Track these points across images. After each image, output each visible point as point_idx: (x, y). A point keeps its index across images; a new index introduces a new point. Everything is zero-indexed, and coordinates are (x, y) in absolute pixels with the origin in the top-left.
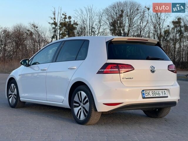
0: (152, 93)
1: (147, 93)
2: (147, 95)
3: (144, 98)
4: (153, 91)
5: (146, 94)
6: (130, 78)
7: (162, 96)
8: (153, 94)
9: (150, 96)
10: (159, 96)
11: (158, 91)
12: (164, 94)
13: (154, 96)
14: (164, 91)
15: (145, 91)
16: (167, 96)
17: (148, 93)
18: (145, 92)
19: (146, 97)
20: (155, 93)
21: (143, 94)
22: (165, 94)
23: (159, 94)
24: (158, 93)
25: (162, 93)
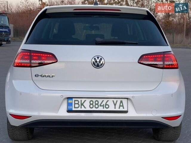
0: (91, 104)
1: (78, 104)
2: (77, 106)
3: (69, 111)
4: (94, 100)
5: (75, 104)
6: (49, 76)
7: (114, 109)
8: (91, 106)
9: (83, 109)
10: (105, 109)
11: (105, 100)
12: (120, 106)
13: (94, 109)
14: (121, 102)
15: (74, 99)
16: (125, 109)
17: (80, 104)
18: (75, 101)
19: (74, 109)
20: (97, 104)
21: (69, 104)
22: (123, 106)
23: (107, 106)
24: (104, 103)
25: (115, 105)
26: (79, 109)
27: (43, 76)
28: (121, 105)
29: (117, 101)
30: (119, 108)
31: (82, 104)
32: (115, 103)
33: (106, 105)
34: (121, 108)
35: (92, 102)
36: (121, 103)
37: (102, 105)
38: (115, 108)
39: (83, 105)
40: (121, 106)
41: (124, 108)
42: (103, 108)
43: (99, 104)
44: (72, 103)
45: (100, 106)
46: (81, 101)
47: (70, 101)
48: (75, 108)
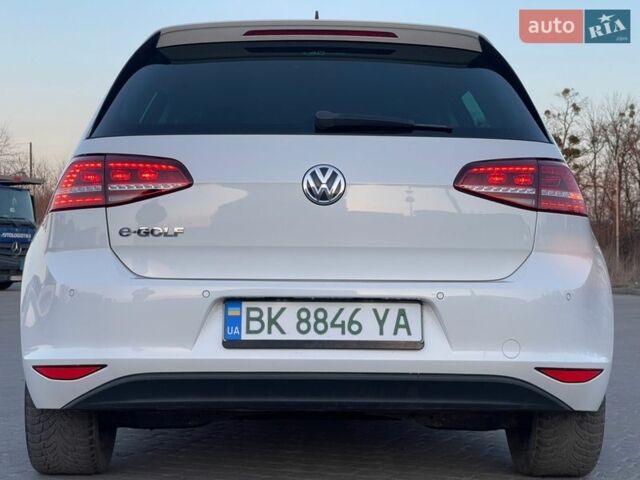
0: (301, 321)
1: (259, 319)
2: (255, 326)
3: (231, 343)
4: (312, 307)
5: (249, 319)
7: (377, 337)
8: (304, 326)
9: (276, 335)
10: (348, 337)
11: (349, 308)
12: (398, 326)
13: (312, 336)
14: (402, 313)
15: (245, 305)
16: (416, 337)
17: (265, 319)
18: (249, 310)
19: (245, 337)
20: (323, 321)
21: (231, 322)
22: (406, 326)
23: (355, 328)
24: (345, 317)
25: (381, 323)
26: (264, 336)
27: (147, 233)
28: (402, 322)
29: (387, 311)
30: (395, 333)
31: (272, 321)
32: (381, 318)
33: (351, 322)
34: (402, 332)
35: (304, 315)
36: (402, 318)
37: (338, 322)
38: (381, 333)
39: (277, 324)
40: (402, 327)
41: (409, 333)
42: (343, 333)
43: (329, 321)
44: (240, 317)
45: (333, 325)
46: (270, 310)
47: (233, 312)
48: (249, 332)
